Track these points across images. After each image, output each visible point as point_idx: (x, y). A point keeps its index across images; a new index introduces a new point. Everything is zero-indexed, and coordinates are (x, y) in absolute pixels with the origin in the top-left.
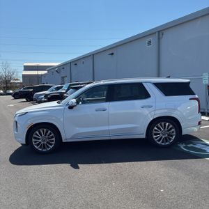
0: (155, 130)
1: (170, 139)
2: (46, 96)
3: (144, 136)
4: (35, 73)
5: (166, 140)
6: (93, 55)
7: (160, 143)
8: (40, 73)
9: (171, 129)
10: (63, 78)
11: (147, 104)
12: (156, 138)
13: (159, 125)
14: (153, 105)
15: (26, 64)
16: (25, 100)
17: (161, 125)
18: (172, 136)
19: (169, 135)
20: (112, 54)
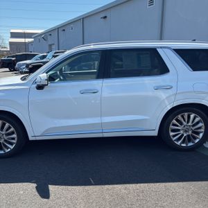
0: (174, 125)
1: (195, 138)
2: (27, 66)
3: (155, 133)
4: (22, 40)
5: (189, 139)
6: (83, 18)
7: (179, 143)
8: (28, 40)
9: (198, 123)
10: (50, 46)
11: (163, 84)
12: (174, 136)
13: (180, 116)
14: (174, 85)
15: (12, 31)
16: (8, 69)
17: (183, 117)
18: (198, 133)
19: (193, 132)
20: (105, 17)
